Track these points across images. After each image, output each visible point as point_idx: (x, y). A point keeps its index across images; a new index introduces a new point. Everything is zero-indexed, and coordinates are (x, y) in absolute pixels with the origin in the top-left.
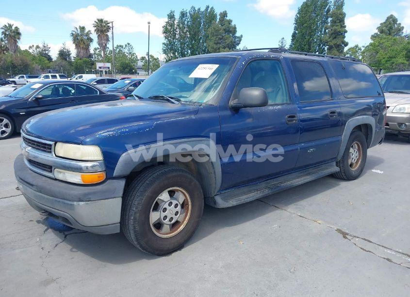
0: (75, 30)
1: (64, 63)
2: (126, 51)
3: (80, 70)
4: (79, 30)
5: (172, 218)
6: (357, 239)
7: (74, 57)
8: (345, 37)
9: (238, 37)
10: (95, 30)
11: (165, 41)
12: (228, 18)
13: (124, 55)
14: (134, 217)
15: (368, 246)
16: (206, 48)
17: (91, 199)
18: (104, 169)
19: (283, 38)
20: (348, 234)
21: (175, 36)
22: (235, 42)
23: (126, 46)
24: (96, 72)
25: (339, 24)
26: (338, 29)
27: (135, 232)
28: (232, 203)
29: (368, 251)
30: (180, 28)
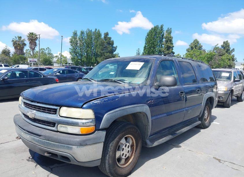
0: (15, 38)
1: (6, 57)
2: (47, 52)
3: (17, 62)
4: (17, 38)
5: (126, 155)
6: (227, 163)
7: (12, 54)
8: (173, 49)
9: (114, 47)
10: (28, 39)
11: (71, 47)
12: (109, 36)
13: (45, 54)
14: (109, 155)
15: (235, 167)
16: (95, 52)
17: (88, 144)
18: (94, 124)
19: (139, 49)
20: (220, 160)
21: (77, 45)
22: (113, 50)
23: (47, 49)
24: (28, 64)
25: (169, 42)
26: (169, 45)
27: (109, 164)
28: (156, 144)
29: (236, 170)
30: (80, 40)
